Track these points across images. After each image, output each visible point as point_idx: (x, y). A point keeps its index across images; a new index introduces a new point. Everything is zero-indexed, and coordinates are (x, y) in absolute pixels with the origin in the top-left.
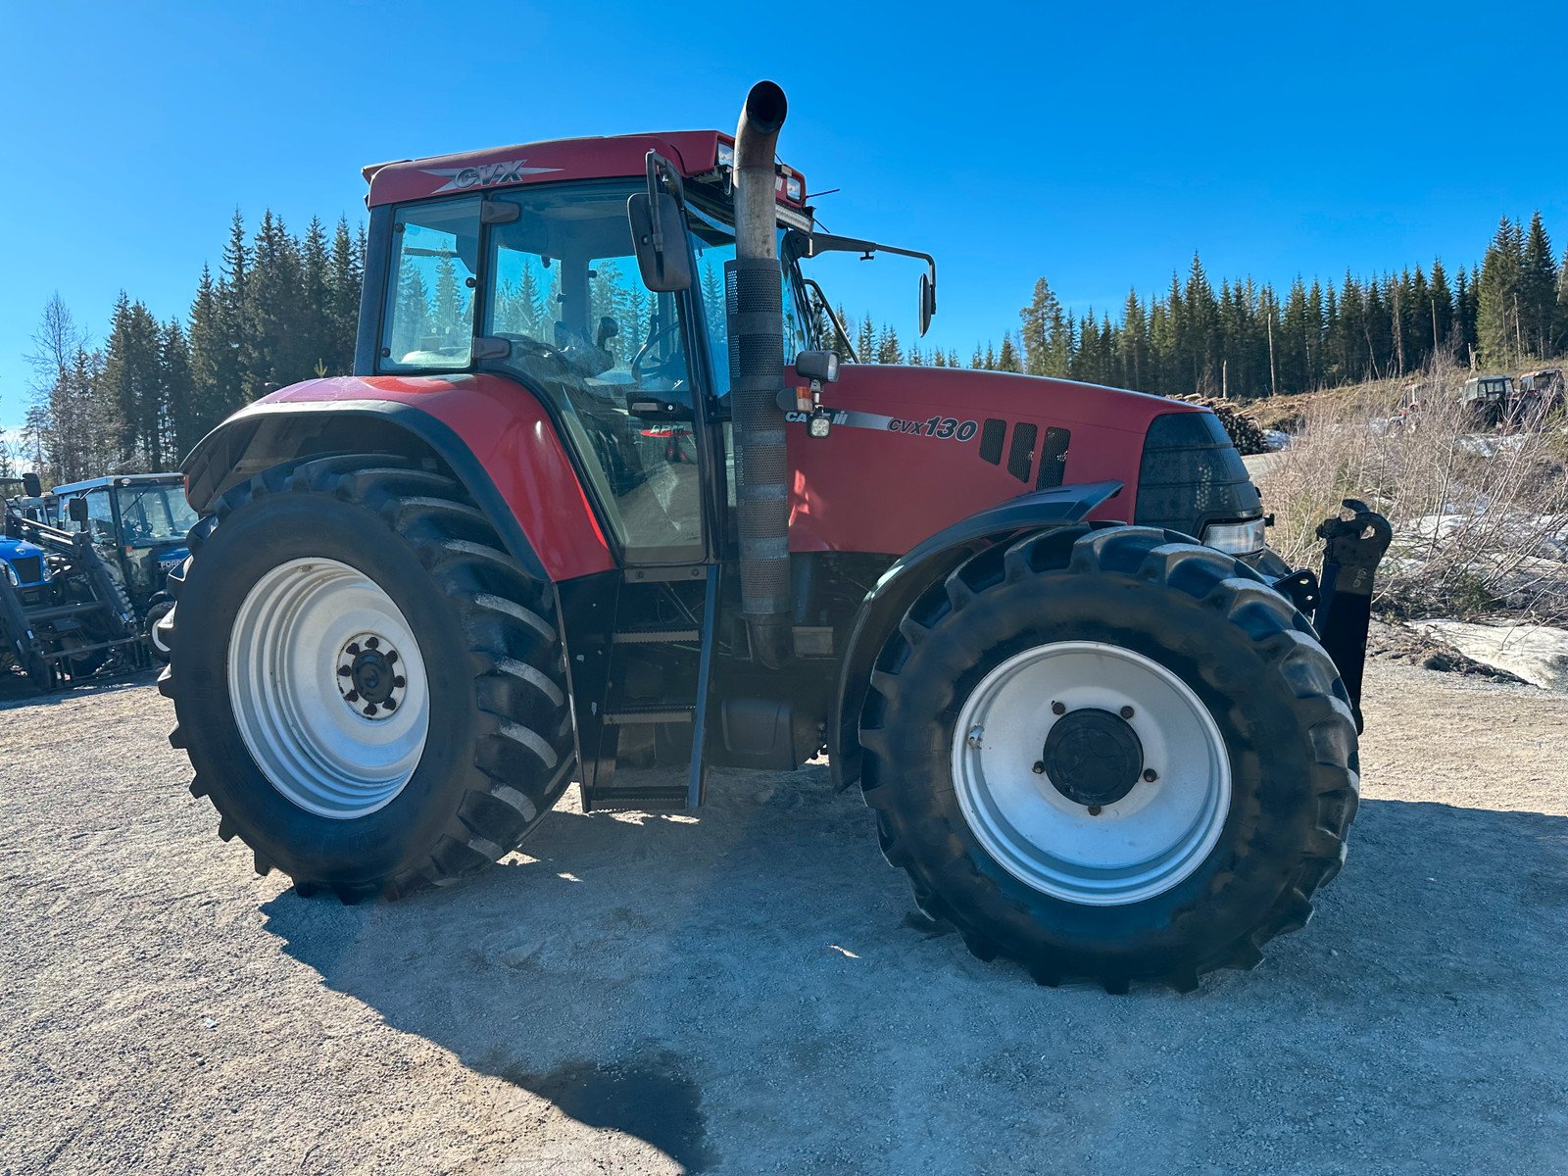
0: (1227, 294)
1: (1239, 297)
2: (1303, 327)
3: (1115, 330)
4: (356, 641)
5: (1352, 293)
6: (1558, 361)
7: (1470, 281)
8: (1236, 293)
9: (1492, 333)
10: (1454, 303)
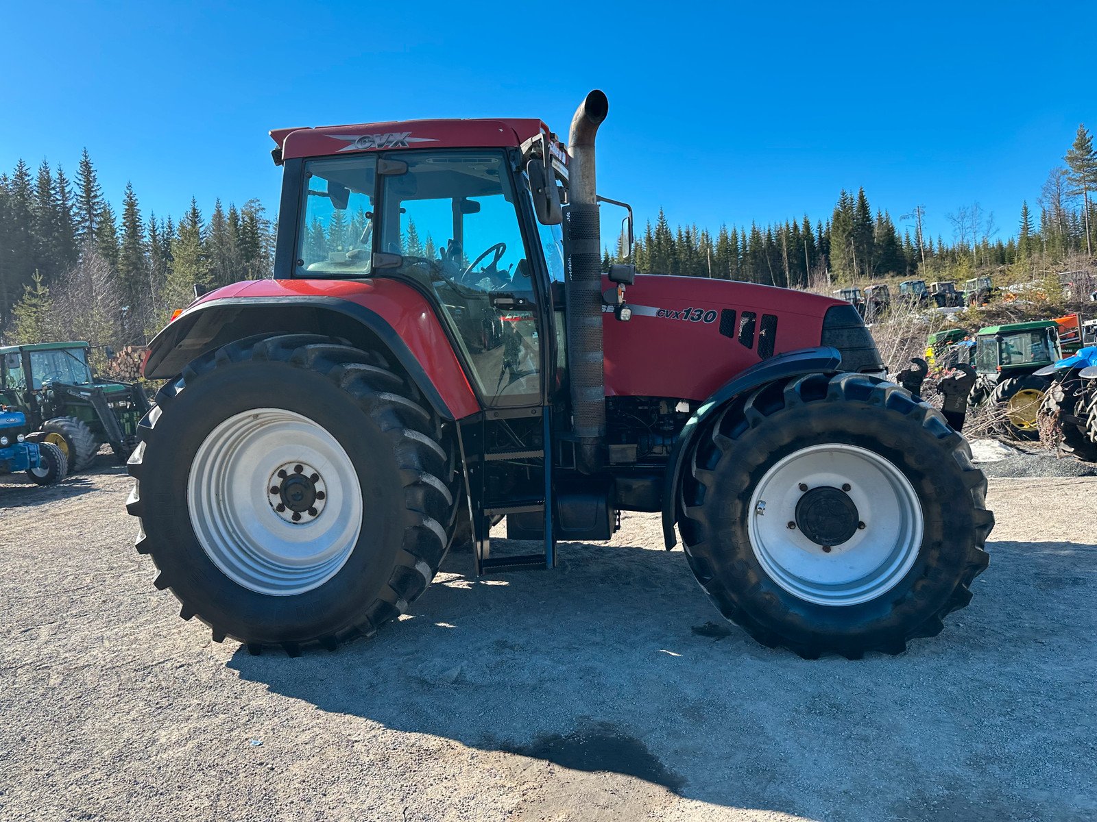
0: (680, 235)
1: (688, 237)
2: (727, 257)
3: (612, 258)
4: (283, 468)
5: (756, 235)
6: (879, 279)
7: (824, 229)
8: (686, 235)
9: (839, 261)
10: (816, 243)
